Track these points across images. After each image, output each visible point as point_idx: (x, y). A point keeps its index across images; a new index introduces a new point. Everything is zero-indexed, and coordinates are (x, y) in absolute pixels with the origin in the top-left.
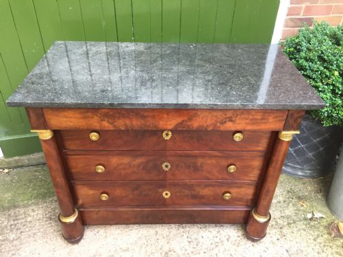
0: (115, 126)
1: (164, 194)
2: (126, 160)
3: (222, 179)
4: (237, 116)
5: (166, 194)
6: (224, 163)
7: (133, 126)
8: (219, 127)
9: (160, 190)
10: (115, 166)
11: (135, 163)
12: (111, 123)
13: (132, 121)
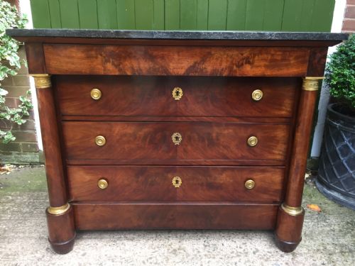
0: (120, 70)
1: (174, 182)
2: (130, 129)
3: (243, 157)
4: (255, 55)
5: (177, 182)
6: (242, 133)
7: (141, 70)
8: (236, 71)
9: (170, 176)
10: (118, 138)
11: (140, 133)
12: (116, 66)
13: (139, 64)
